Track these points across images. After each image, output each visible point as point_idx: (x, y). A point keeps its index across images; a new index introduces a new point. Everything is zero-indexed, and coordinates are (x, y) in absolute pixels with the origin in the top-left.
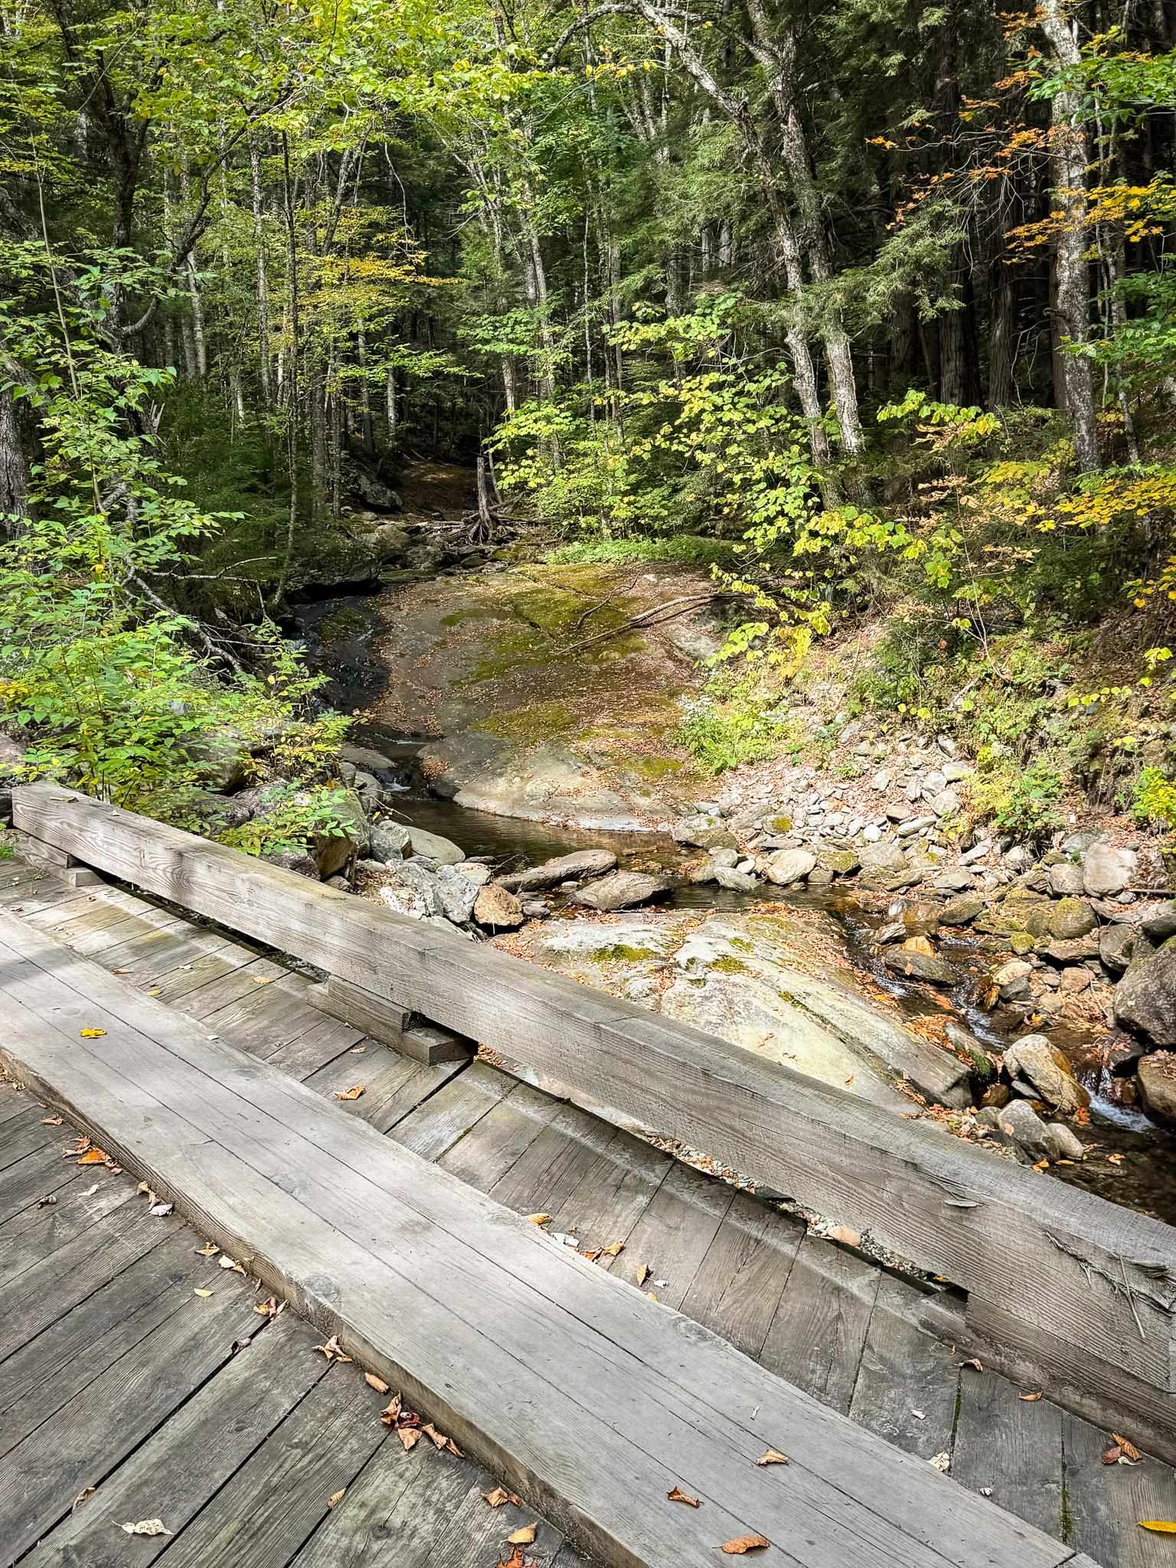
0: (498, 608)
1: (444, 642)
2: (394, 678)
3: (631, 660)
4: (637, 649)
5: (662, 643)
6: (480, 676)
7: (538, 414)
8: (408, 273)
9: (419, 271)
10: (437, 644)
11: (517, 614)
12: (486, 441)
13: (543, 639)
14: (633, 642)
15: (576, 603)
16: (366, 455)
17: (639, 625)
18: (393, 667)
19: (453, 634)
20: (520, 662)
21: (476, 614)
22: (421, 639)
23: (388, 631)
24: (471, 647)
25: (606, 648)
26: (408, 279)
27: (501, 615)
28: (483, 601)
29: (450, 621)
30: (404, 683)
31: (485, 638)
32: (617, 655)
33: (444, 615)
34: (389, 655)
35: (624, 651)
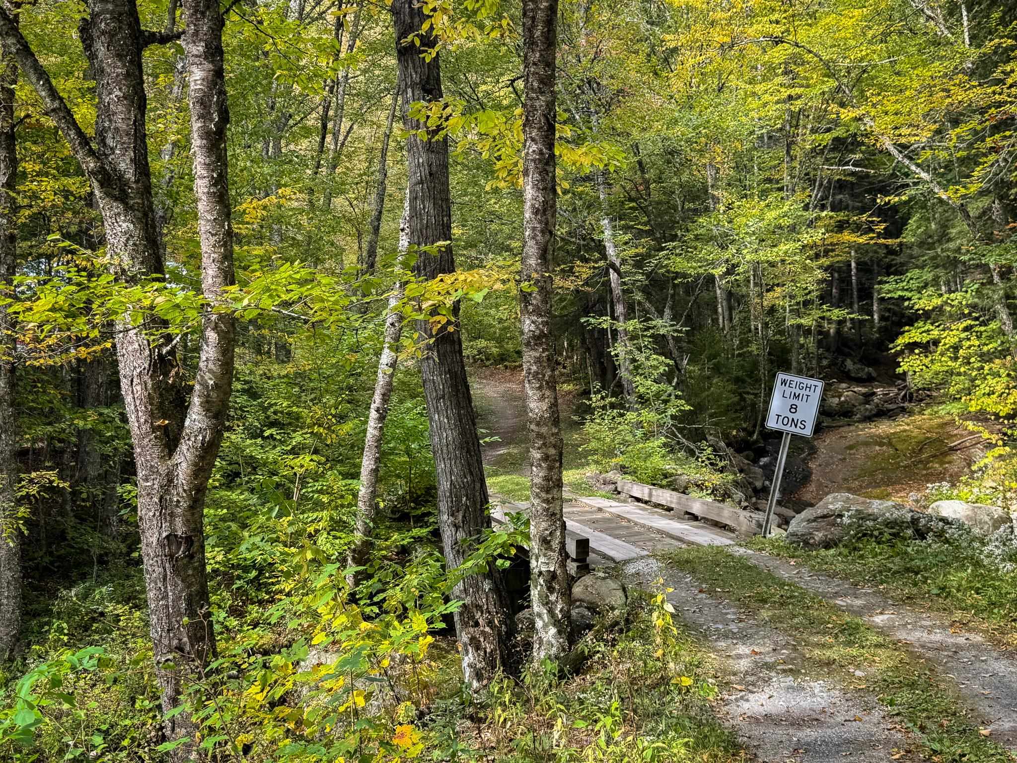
0: (879, 441)
1: (845, 459)
2: (813, 477)
3: (945, 469)
4: (950, 462)
5: (965, 459)
6: (859, 476)
7: (923, 329)
8: (872, 238)
9: (879, 235)
10: (840, 459)
11: (890, 444)
12: (891, 346)
13: (899, 457)
14: (948, 459)
15: (921, 437)
16: (856, 345)
17: (953, 449)
18: (814, 471)
19: (850, 454)
20: (882, 469)
21: (866, 444)
22: (832, 457)
23: (815, 453)
24: (859, 461)
25: (932, 462)
26: (872, 242)
27: (881, 444)
28: (872, 437)
29: (850, 447)
30: (818, 480)
31: (867, 457)
32: (937, 465)
33: (847, 444)
34: (812, 465)
35: (942, 463)
